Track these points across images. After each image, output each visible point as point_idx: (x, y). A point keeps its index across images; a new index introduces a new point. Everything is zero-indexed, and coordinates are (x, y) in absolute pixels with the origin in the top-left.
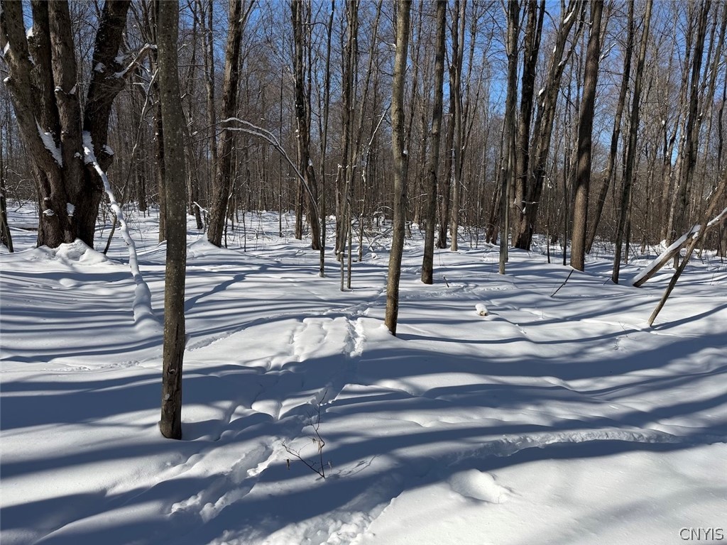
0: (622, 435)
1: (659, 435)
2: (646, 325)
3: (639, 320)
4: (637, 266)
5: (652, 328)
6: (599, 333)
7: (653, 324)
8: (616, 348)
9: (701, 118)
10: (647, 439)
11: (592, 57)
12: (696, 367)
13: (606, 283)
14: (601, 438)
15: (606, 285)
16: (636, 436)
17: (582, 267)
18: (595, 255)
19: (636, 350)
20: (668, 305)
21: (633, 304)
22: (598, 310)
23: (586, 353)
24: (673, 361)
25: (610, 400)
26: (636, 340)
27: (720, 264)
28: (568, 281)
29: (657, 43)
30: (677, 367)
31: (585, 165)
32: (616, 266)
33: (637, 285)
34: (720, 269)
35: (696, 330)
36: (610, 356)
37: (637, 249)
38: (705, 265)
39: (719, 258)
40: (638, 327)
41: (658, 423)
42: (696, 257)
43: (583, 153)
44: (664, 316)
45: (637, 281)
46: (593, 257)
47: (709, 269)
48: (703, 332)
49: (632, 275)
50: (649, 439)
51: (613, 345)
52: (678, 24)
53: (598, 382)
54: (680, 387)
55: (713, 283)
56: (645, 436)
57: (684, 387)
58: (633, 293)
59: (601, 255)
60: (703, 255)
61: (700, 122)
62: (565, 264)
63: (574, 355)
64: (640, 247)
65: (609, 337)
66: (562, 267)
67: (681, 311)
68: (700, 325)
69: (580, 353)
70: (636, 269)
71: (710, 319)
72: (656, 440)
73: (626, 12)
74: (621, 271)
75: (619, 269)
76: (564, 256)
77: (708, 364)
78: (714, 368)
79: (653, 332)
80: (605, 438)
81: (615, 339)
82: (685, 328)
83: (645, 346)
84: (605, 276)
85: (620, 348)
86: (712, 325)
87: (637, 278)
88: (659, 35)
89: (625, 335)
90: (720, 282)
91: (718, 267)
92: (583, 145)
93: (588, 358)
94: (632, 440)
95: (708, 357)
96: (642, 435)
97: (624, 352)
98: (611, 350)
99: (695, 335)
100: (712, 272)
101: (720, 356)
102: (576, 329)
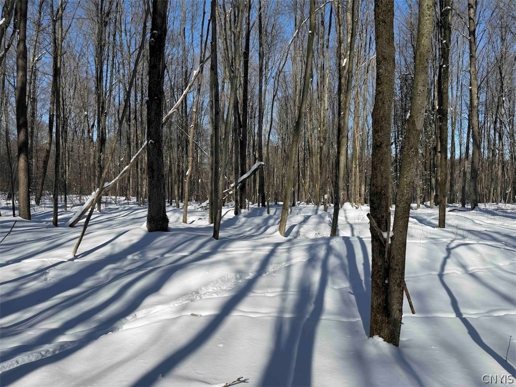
0: (31, 357)
1: (62, 346)
2: (71, 256)
3: (66, 253)
4: (73, 211)
5: (76, 257)
6: (34, 270)
7: (76, 254)
8: (46, 280)
9: (106, 113)
10: (52, 352)
11: (21, 56)
12: (100, 280)
13: (49, 227)
14: (11, 368)
15: (48, 229)
16: (43, 353)
17: (29, 217)
18: (43, 206)
19: (61, 277)
20: (84, 240)
21: (65, 241)
22: (38, 250)
23: (20, 290)
24: (87, 279)
25: (31, 326)
26: (63, 269)
27: (126, 205)
28: (13, 229)
29: (77, 59)
30: (89, 283)
31: (23, 138)
32: (55, 214)
33: (72, 226)
34: (126, 209)
35: (103, 253)
36: (41, 287)
37: (74, 198)
38: (118, 207)
39: (126, 201)
40: (66, 259)
41: (65, 334)
42: (114, 202)
43: (21, 129)
44: (84, 247)
45: (71, 223)
46: (42, 207)
47: (120, 209)
48: (108, 254)
49: (68, 219)
50: (54, 352)
51: (43, 278)
52: (89, 50)
53: (25, 313)
54: (87, 299)
55: (120, 219)
56: (51, 350)
57: (90, 298)
58: (67, 232)
59: (48, 206)
60: (117, 200)
61: (106, 116)
62: (14, 215)
63: (9, 294)
64: (78, 198)
65: (42, 271)
66: (12, 218)
67: (96, 242)
68: (106, 250)
69: (16, 290)
70: (73, 214)
71: (113, 244)
72: (60, 350)
73: (50, 31)
74: (59, 217)
75: (57, 216)
76: (14, 209)
77: (108, 276)
78: (111, 278)
79: (76, 261)
80: (16, 366)
81: (46, 272)
82: (96, 253)
83: (68, 273)
84: (47, 222)
85: (48, 279)
86: (113, 248)
87: (71, 221)
88: (78, 55)
89: (53, 268)
90: (124, 217)
91: (125, 207)
92: (20, 123)
93: (22, 293)
94: (40, 358)
95: (108, 271)
96: (48, 351)
97: (52, 281)
98: (42, 282)
99: (103, 257)
100: (121, 211)
101: (114, 269)
102: (15, 270)
